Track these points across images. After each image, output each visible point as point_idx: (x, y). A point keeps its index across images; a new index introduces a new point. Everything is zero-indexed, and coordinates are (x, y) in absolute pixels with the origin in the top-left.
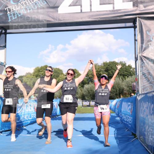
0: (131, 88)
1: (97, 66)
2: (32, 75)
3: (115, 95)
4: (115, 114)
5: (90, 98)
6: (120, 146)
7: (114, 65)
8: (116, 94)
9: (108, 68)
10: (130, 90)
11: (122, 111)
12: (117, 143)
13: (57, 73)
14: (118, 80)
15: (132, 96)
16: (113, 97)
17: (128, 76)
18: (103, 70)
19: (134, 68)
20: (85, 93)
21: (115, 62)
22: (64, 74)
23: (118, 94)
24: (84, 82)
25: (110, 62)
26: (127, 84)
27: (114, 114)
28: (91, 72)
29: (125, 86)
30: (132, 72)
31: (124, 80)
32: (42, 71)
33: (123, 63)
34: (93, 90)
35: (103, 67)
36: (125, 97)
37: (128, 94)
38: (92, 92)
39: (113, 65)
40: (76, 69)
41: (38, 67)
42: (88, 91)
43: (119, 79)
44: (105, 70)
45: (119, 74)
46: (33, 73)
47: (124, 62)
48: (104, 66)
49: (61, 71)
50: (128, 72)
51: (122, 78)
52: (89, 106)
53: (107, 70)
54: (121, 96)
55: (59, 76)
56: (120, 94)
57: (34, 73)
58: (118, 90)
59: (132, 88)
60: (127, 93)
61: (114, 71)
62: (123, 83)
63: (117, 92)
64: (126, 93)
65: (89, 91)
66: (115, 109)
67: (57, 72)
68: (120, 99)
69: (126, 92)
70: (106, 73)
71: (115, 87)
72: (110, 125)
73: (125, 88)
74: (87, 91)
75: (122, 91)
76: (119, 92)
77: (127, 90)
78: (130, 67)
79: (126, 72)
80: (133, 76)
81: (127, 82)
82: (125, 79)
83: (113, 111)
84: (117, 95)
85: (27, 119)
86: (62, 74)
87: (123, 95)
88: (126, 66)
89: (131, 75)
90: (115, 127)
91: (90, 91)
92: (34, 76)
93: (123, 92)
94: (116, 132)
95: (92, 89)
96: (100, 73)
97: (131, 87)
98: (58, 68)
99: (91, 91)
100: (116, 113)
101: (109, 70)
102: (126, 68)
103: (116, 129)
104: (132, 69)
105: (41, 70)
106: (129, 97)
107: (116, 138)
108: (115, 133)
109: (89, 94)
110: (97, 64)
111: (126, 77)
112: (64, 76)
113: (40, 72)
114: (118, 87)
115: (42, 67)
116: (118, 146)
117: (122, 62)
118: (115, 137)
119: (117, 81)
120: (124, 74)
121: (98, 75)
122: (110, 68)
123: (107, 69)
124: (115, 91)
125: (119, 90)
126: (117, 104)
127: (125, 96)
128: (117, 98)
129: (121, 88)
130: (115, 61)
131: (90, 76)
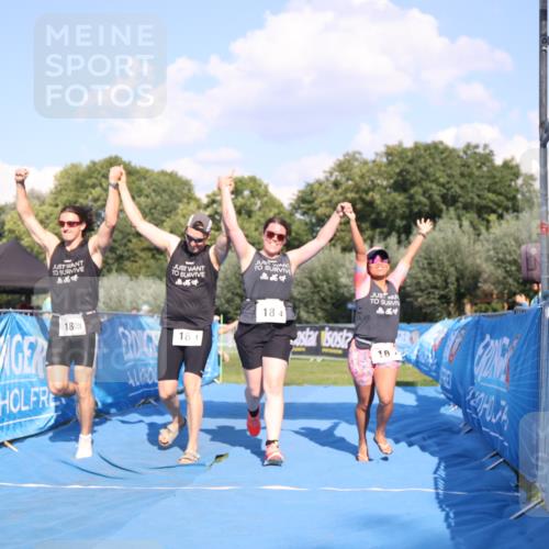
0: (514, 268)
1: (356, 164)
2: (49, 201)
3: (436, 302)
4: (439, 388)
5: (320, 314)
6: (461, 540)
7: (438, 160)
8: (442, 297)
9: (408, 172)
10: (510, 281)
11: (478, 379)
12: (449, 526)
13: (166, 197)
14: (453, 232)
15: (521, 305)
16: (429, 310)
17: (500, 211)
18: (385, 183)
19: (532, 177)
20: (300, 289)
21: (441, 147)
22: (197, 200)
23: (453, 298)
24: (295, 239)
25: (417, 147)
26: (494, 249)
27: (433, 392)
28: (327, 193)
29: (488, 259)
30: (523, 195)
31: (483, 229)
32: (94, 186)
33: (480, 150)
34: (336, 279)
35: (383, 169)
36: (486, 311)
37: (501, 296)
38: (333, 286)
39: (434, 159)
40: (258, 177)
41: (74, 166)
42: (311, 279)
43: (461, 226)
44: (392, 181)
45: (460, 205)
46: (52, 193)
47: (486, 146)
48: (390, 163)
49: (186, 184)
50: (500, 194)
51: (471, 223)
52: (316, 350)
53: (402, 185)
54: (468, 308)
55: (175, 208)
56: (460, 297)
57: (58, 192)
58: (452, 279)
59: (519, 270)
60: (495, 292)
61: (434, 186)
62: (478, 247)
63: (446, 287)
64: (492, 295)
65: (317, 282)
66: (438, 365)
67: (164, 191)
68: (464, 321)
69: (492, 287)
70: (400, 198)
71: (441, 264)
72: (413, 439)
73: (488, 269)
74: (308, 281)
75: (471, 281)
76: (458, 289)
77: (492, 280)
78: (511, 169)
79: (490, 195)
80: (525, 215)
81: (496, 240)
82: (488, 228)
83: (427, 373)
84: (448, 303)
85: (15, 410)
86: (190, 198)
87: (473, 304)
88: (494, 167)
89: (516, 210)
90: (437, 449)
91: (322, 281)
92: (57, 206)
93: (476, 287)
94: (442, 473)
95: (331, 274)
96: (368, 198)
97: (515, 262)
98: (169, 171)
99: (327, 280)
100: (443, 387)
101: (413, 184)
102: (494, 177)
103: (441, 459)
104: (520, 181)
105: (89, 182)
106: (506, 311)
107: (443, 502)
108: (435, 478)
109: (316, 297)
110: (355, 153)
111: (493, 217)
112: (199, 208)
113: (87, 187)
114: (453, 265)
115: (94, 163)
116: (453, 538)
117: (477, 147)
118: (438, 494)
119: (450, 234)
120: (484, 202)
121: (359, 206)
122: (419, 174)
123: (405, 181)
124: (439, 281)
125: (457, 280)
126: (450, 343)
127: (483, 306)
128: (449, 315)
129: (466, 268)
130: (441, 143)
131: (320, 211)
